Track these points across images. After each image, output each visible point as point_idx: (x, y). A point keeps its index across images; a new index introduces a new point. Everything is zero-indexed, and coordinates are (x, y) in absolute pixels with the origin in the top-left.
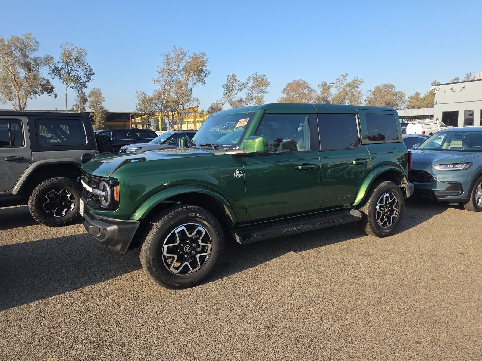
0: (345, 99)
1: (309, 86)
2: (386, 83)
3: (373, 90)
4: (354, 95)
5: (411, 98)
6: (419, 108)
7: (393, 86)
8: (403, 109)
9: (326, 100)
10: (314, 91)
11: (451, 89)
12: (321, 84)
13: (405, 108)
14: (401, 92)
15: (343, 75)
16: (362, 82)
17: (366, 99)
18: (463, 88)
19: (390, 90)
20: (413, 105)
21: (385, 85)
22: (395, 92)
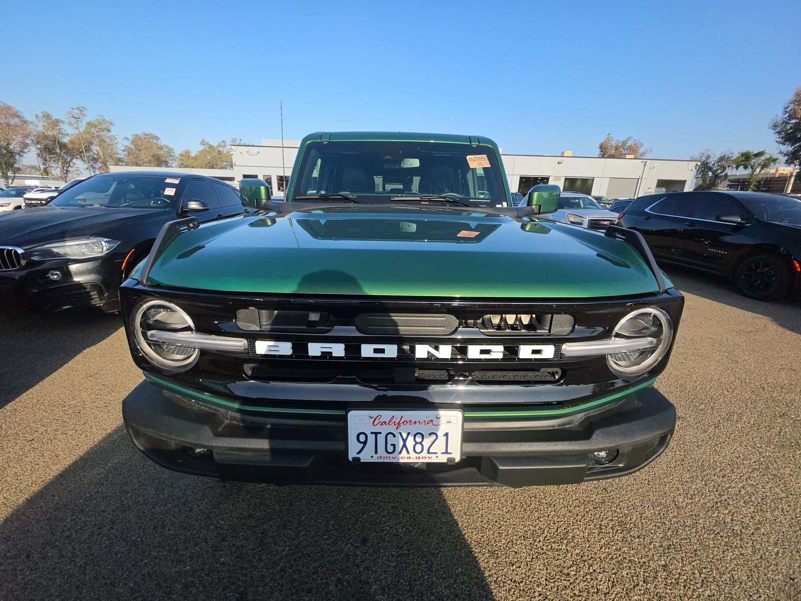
0: (92, 144)
1: (19, 114)
2: (147, 132)
3: (131, 138)
4: (103, 140)
5: (181, 155)
6: (192, 167)
7: (157, 138)
8: (175, 167)
9: (59, 142)
10: (31, 123)
11: (248, 152)
12: (41, 115)
13: (176, 167)
14: (168, 147)
15: (77, 108)
16: (112, 124)
17: (123, 148)
18: (258, 152)
19: (154, 141)
20: (185, 164)
21: (147, 135)
22: (161, 146)
